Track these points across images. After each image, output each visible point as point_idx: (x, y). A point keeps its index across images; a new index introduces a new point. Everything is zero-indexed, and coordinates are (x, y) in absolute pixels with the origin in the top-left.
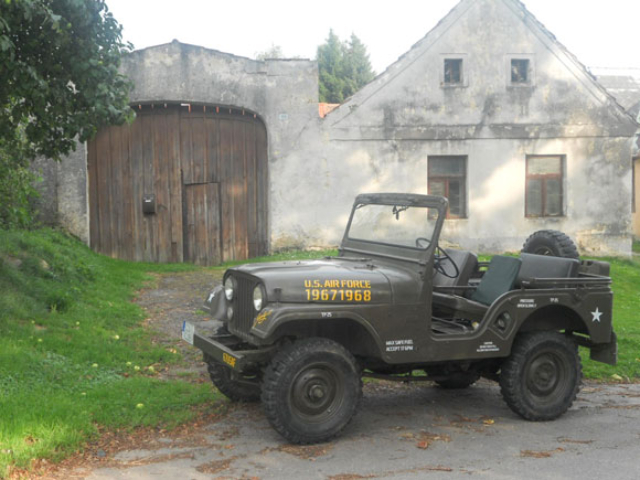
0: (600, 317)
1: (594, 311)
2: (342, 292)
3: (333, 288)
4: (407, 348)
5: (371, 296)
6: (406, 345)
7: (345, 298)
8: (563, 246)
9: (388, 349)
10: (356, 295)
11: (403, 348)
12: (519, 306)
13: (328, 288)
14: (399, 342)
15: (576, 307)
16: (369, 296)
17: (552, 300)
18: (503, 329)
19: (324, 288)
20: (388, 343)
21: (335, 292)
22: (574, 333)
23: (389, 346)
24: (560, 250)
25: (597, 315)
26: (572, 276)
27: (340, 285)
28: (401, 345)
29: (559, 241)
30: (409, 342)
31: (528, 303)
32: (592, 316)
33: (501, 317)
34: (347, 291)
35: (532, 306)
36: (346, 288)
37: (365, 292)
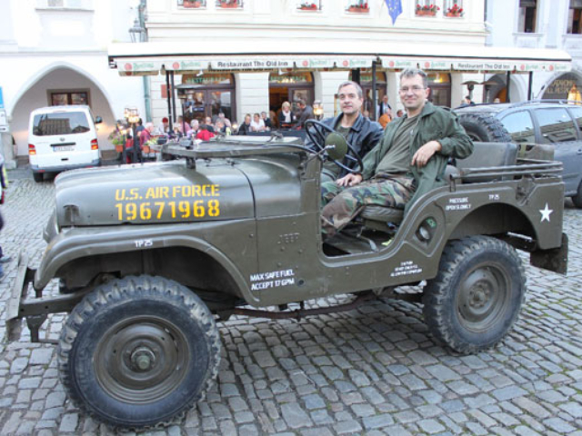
0: (550, 215)
1: (543, 208)
2: (173, 204)
3: (159, 200)
4: (284, 283)
5: (219, 208)
6: (284, 278)
7: (178, 213)
8: (492, 130)
9: (254, 287)
10: (196, 209)
11: (277, 283)
12: (448, 208)
13: (151, 199)
14: (272, 275)
15: (520, 205)
16: (216, 208)
17: (492, 196)
18: (428, 241)
19: (144, 200)
20: (253, 278)
21: (162, 205)
22: (510, 233)
23: (255, 282)
24: (489, 135)
25: (546, 213)
26: (509, 165)
27: (170, 193)
28: (275, 279)
29: (486, 124)
30: (288, 273)
31: (460, 204)
32: (541, 215)
33: (424, 224)
34: (181, 203)
35: (465, 207)
36: (179, 197)
37: (210, 202)
